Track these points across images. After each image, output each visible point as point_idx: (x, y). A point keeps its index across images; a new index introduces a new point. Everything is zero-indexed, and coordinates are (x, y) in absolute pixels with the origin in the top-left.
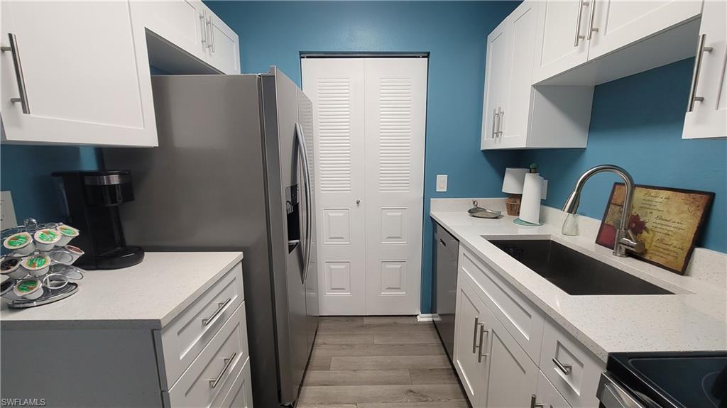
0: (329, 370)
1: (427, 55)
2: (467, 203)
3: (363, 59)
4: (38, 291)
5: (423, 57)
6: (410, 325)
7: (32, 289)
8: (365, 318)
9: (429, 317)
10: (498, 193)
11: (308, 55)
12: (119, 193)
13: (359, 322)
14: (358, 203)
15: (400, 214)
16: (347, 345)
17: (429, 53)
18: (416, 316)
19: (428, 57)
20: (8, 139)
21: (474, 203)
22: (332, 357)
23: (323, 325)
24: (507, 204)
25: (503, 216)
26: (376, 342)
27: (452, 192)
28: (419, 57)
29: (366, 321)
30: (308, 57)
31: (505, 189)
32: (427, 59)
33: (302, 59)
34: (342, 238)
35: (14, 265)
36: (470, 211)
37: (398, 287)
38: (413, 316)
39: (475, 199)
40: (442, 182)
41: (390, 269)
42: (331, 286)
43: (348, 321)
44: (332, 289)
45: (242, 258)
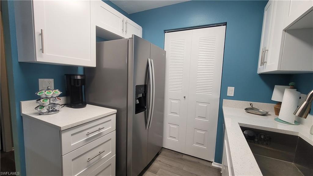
0: (156, 174)
1: (225, 24)
2: (247, 104)
3: (192, 30)
4: (45, 110)
5: (223, 25)
6: (206, 166)
7: (42, 109)
8: (184, 155)
9: (218, 165)
10: (269, 100)
11: (168, 31)
12: (80, 82)
13: (180, 156)
14: (185, 97)
15: (206, 105)
16: (169, 165)
17: (226, 23)
18: (212, 162)
19: (226, 25)
20: (37, 61)
21: (251, 104)
22: (160, 168)
23: (163, 152)
24: (275, 108)
25: (270, 115)
26: (184, 169)
27: (236, 97)
28: (221, 26)
29: (184, 157)
30: (168, 32)
31: (274, 98)
32: (225, 26)
33: (165, 33)
34: (176, 113)
35: (39, 100)
36: (246, 109)
37: (203, 144)
38: (210, 162)
39: (251, 102)
40: (231, 91)
41: (198, 133)
42: (170, 135)
43: (175, 154)
44: (170, 136)
45: (116, 112)
